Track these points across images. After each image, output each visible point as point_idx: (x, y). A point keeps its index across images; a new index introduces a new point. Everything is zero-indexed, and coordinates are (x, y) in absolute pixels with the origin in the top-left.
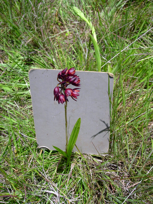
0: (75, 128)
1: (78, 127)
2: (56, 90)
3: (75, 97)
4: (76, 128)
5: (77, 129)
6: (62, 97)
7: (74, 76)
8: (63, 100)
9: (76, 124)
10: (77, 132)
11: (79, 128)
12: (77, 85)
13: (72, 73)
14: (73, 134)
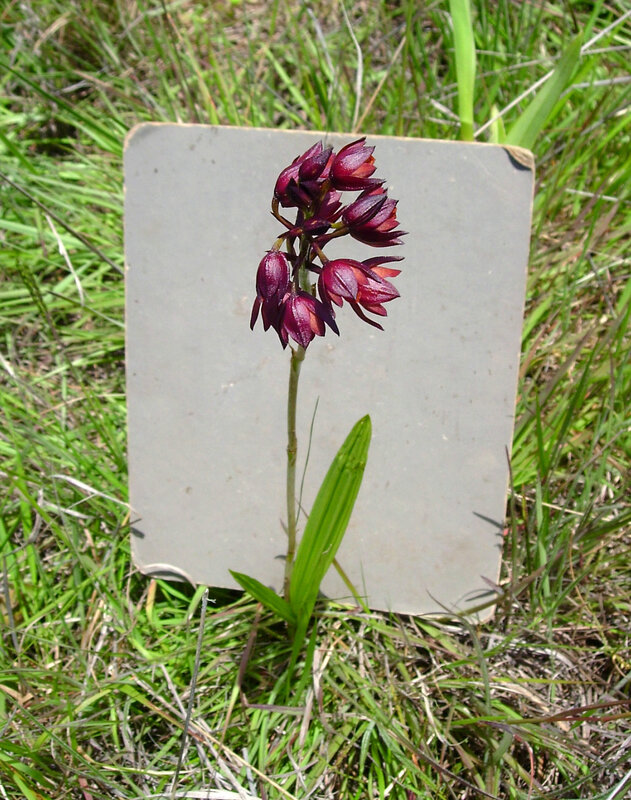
0: (336, 472)
1: (356, 462)
2: (273, 267)
3: (375, 309)
4: (347, 471)
5: (347, 473)
6: (300, 310)
7: (368, 186)
8: (306, 325)
9: (344, 446)
10: (349, 491)
11: (359, 469)
12: (386, 238)
13: (359, 174)
14: (325, 501)
